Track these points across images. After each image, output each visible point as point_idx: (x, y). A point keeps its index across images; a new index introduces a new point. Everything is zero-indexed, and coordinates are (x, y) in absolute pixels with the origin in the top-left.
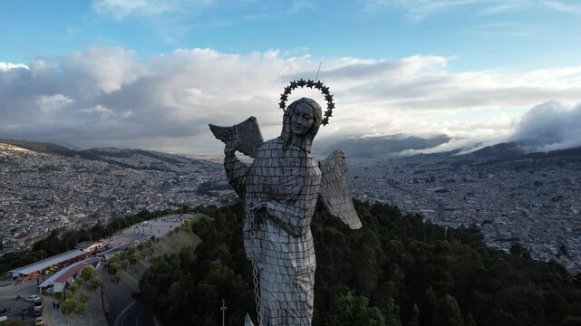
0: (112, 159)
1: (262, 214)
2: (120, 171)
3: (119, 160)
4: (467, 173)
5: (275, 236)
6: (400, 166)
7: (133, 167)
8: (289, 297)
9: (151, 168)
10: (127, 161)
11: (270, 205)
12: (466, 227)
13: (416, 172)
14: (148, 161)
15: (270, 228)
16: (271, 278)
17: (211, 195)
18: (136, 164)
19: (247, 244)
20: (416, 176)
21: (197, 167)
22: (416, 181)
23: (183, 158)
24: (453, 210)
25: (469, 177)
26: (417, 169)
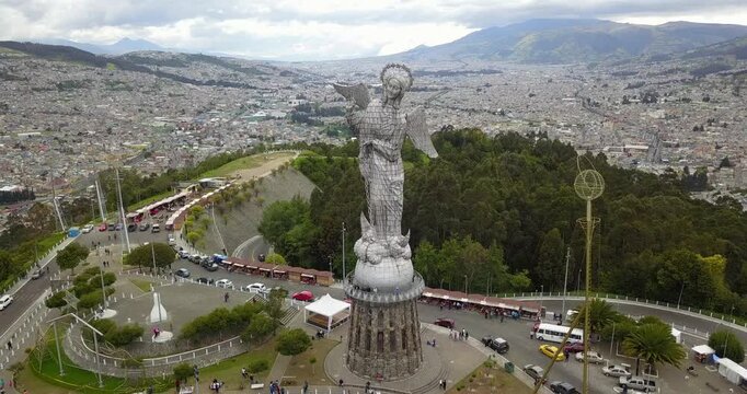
0: (161, 69)
1: (370, 147)
2: (175, 88)
3: (173, 70)
4: (714, 85)
5: (378, 162)
6: (604, 76)
7: (193, 82)
8: (387, 198)
9: (220, 83)
10: (184, 72)
11: (375, 142)
12: (692, 172)
13: (630, 87)
14: (214, 72)
15: (375, 157)
16: (376, 187)
17: (310, 123)
18: (199, 77)
19: (361, 166)
20: (629, 92)
21: (287, 81)
22: (626, 102)
23: (267, 65)
24: (678, 146)
25: (715, 94)
26: (632, 80)
